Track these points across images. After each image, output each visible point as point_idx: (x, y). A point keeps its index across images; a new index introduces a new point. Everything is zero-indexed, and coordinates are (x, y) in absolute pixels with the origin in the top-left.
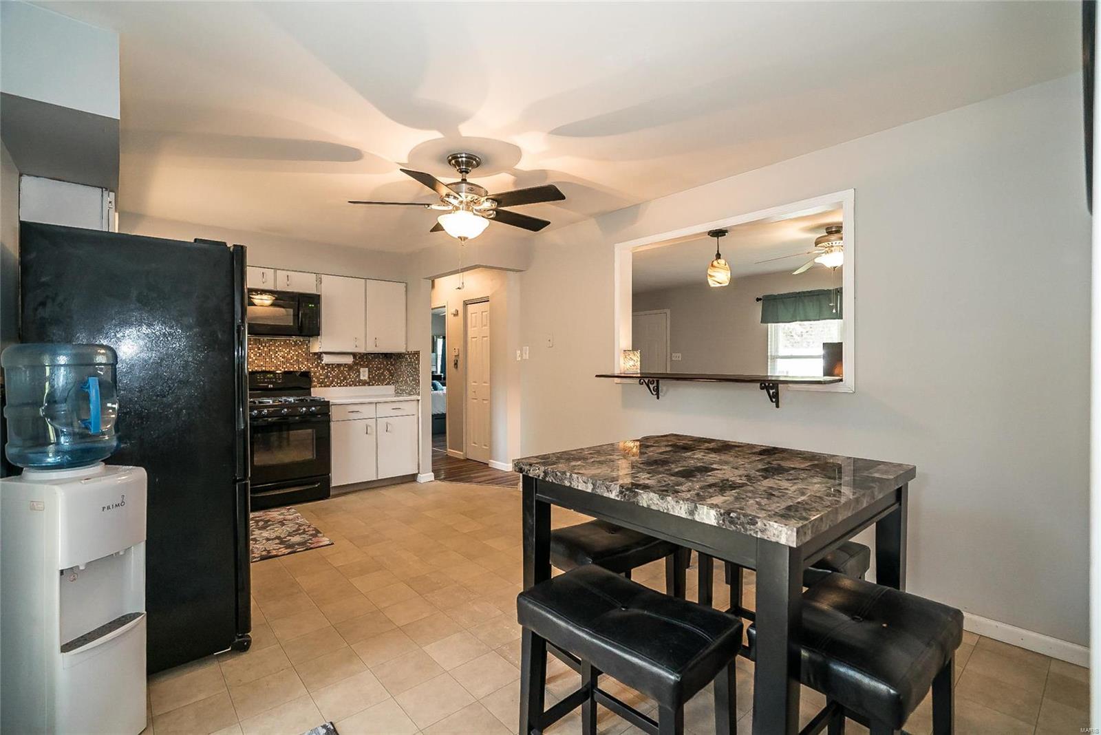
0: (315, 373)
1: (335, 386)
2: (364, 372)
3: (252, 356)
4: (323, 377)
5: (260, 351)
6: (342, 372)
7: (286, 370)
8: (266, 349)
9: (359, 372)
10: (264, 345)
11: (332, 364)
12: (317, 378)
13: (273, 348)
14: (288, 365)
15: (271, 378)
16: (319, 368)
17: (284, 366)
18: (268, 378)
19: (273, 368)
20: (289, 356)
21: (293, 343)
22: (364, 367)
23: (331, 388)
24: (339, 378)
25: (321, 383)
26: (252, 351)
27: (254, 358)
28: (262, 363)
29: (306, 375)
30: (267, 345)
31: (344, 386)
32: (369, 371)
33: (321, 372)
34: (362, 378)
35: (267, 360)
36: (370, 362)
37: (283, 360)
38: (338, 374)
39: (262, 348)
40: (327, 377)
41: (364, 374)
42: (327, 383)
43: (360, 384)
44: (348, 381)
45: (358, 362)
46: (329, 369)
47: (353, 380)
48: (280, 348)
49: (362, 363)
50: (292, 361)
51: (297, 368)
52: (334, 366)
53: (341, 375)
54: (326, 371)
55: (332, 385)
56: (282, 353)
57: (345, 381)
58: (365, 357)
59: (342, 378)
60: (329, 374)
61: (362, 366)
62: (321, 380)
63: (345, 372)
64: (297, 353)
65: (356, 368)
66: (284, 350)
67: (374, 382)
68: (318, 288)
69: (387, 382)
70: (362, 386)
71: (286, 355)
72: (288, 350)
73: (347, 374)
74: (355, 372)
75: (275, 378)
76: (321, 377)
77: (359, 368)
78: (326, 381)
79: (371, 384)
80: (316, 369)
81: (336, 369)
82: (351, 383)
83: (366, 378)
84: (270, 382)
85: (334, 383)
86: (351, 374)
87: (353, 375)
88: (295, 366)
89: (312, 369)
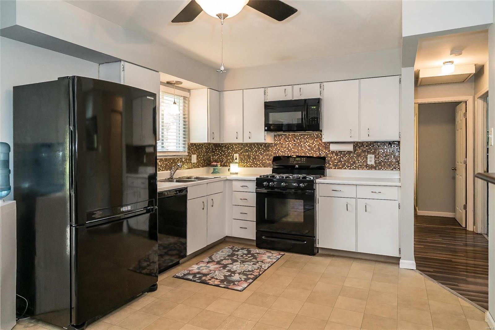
0: (331, 158)
1: (345, 169)
2: (371, 158)
3: (291, 146)
4: (337, 161)
5: (295, 142)
6: (352, 158)
7: (311, 155)
8: (298, 141)
9: (367, 158)
10: (297, 138)
11: (344, 151)
12: (332, 162)
13: (303, 140)
14: (312, 151)
15: (299, 161)
16: (334, 154)
17: (310, 153)
18: (297, 161)
19: (303, 154)
21: (316, 136)
22: (371, 153)
23: (343, 171)
24: (348, 162)
25: (335, 166)
26: (291, 142)
27: (292, 147)
28: (296, 150)
29: (324, 158)
30: (299, 138)
31: (353, 169)
32: (375, 157)
33: (335, 157)
34: (369, 163)
35: (299, 148)
36: (376, 149)
37: (309, 148)
38: (348, 159)
39: (296, 140)
40: (340, 161)
41: (371, 160)
42: (340, 166)
43: (368, 168)
44: (357, 165)
45: (365, 149)
46: (342, 155)
47: (361, 164)
48: (307, 140)
49: (369, 150)
50: (315, 149)
51: (318, 154)
52: (345, 153)
53: (351, 160)
54: (339, 156)
55: (344, 168)
56: (309, 143)
57: (354, 165)
58: (372, 145)
59: (352, 163)
60: (342, 159)
61: (369, 153)
62: (335, 164)
63: (354, 158)
64: (318, 143)
65: (364, 154)
66: (310, 141)
67: (380, 167)
68: (321, 93)
69: (393, 167)
70: (369, 169)
71: (311, 145)
72: (312, 141)
73: (356, 159)
74: (362, 158)
75: (301, 161)
76: (335, 161)
77: (366, 154)
78: (339, 164)
79: (377, 168)
80: (332, 155)
81: (347, 155)
82: (360, 167)
83: (373, 163)
84: (297, 164)
85: (345, 166)
86: (360, 159)
87: (361, 160)
88: (317, 153)
89: (329, 155)
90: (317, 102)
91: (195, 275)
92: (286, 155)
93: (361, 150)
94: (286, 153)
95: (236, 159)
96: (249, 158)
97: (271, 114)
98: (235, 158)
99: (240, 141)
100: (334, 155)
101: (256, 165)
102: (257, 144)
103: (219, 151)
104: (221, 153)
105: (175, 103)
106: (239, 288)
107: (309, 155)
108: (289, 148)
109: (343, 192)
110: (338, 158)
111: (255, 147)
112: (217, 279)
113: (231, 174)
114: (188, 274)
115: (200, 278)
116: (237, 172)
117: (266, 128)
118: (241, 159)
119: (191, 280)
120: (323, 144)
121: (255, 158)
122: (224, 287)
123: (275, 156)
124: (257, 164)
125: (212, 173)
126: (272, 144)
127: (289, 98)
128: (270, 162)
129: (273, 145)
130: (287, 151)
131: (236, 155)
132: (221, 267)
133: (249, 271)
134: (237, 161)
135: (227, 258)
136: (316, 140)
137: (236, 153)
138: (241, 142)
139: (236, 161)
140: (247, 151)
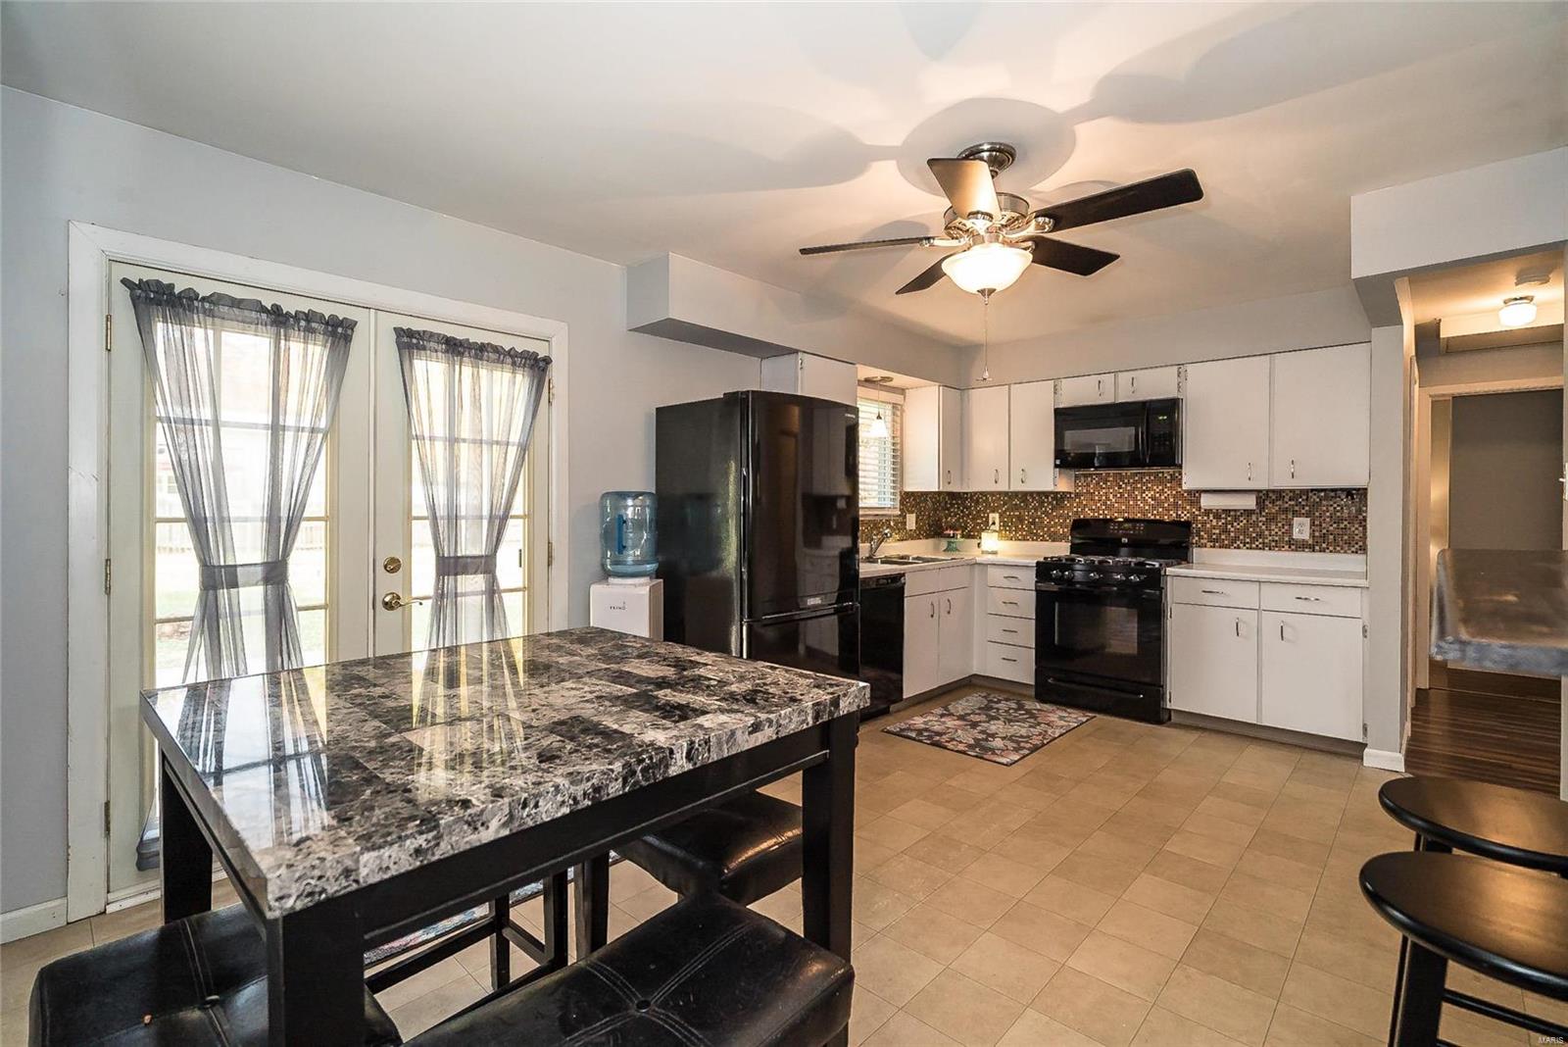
0: (1204, 523)
1: (1238, 547)
2: (1301, 525)
3: (1111, 498)
4: (1217, 531)
5: (1121, 491)
6: (1255, 525)
7: (1158, 517)
8: (1129, 488)
9: (1291, 526)
10: (1126, 481)
11: (1235, 511)
12: (1207, 532)
13: (1139, 486)
14: (1160, 510)
15: (1130, 529)
16: (1211, 515)
17: (1155, 512)
18: (1124, 529)
19: (1139, 515)
20: (1163, 497)
21: (1169, 477)
22: (1300, 515)
23: (1232, 551)
24: (1248, 535)
25: (1214, 541)
26: (1111, 491)
27: (1114, 501)
28: (1123, 507)
29: (1187, 524)
30: (1131, 481)
31: (1257, 548)
32: (1313, 524)
33: (1214, 523)
34: (1296, 535)
35: (1131, 503)
36: (1316, 506)
37: (1153, 503)
38: (1246, 528)
39: (1124, 486)
40: (1226, 531)
41: (1301, 529)
42: (1226, 542)
43: (1293, 547)
44: (1266, 541)
45: (1287, 505)
46: (1229, 519)
47: (1277, 538)
48: (1149, 485)
49: (1297, 508)
50: (1166, 505)
51: (1174, 515)
52: (1238, 513)
53: (1251, 529)
54: (1223, 521)
55: (1235, 545)
56: (1152, 493)
57: (1261, 540)
58: (1304, 497)
59: (1254, 535)
60: (1229, 526)
61: (1296, 514)
62: (1214, 537)
63: (1260, 524)
64: (1174, 492)
65: (1284, 517)
66: (1155, 487)
67: (1324, 545)
68: (1179, 387)
69: (1357, 546)
70: (1297, 551)
71: (1157, 495)
72: (1160, 487)
73: (1264, 527)
74: (1280, 525)
75: (1134, 529)
76: (1214, 531)
77: (1290, 517)
78: (1223, 537)
79: (1317, 548)
80: (1206, 518)
81: (1241, 519)
82: (1273, 544)
83: (1306, 536)
84: (1125, 536)
85: (1238, 543)
86: (1273, 527)
87: (1277, 530)
88: (1171, 512)
89: (1200, 518)
90: (1172, 406)
91: (920, 732)
92: (1101, 517)
93: (1277, 508)
94: (1101, 512)
95: (994, 523)
96: (1022, 523)
97: (1068, 434)
98: (990, 523)
99: (1003, 487)
100: (1211, 518)
101: (1035, 537)
102: (1039, 494)
103: (958, 508)
104: (962, 511)
105: (879, 417)
106: (1004, 760)
107: (1152, 517)
108: (1109, 503)
109: (1228, 596)
110: (1220, 524)
111: (1034, 498)
112: (961, 742)
113: (983, 552)
114: (909, 729)
115: (930, 737)
116: (995, 549)
117: (1058, 462)
118: (1004, 525)
119: (914, 739)
120: (1186, 494)
121: (1034, 523)
122: (976, 756)
123: (1077, 517)
124: (1036, 534)
125: (945, 551)
126: (1070, 493)
127: (1108, 399)
128: (1066, 530)
129: (1073, 496)
130: (1104, 507)
131: (994, 517)
132: (966, 725)
133: (1022, 736)
134: (996, 527)
135: (977, 711)
136: (1168, 485)
137: (993, 512)
138: (1005, 489)
139: (993, 527)
140: (1016, 507)
